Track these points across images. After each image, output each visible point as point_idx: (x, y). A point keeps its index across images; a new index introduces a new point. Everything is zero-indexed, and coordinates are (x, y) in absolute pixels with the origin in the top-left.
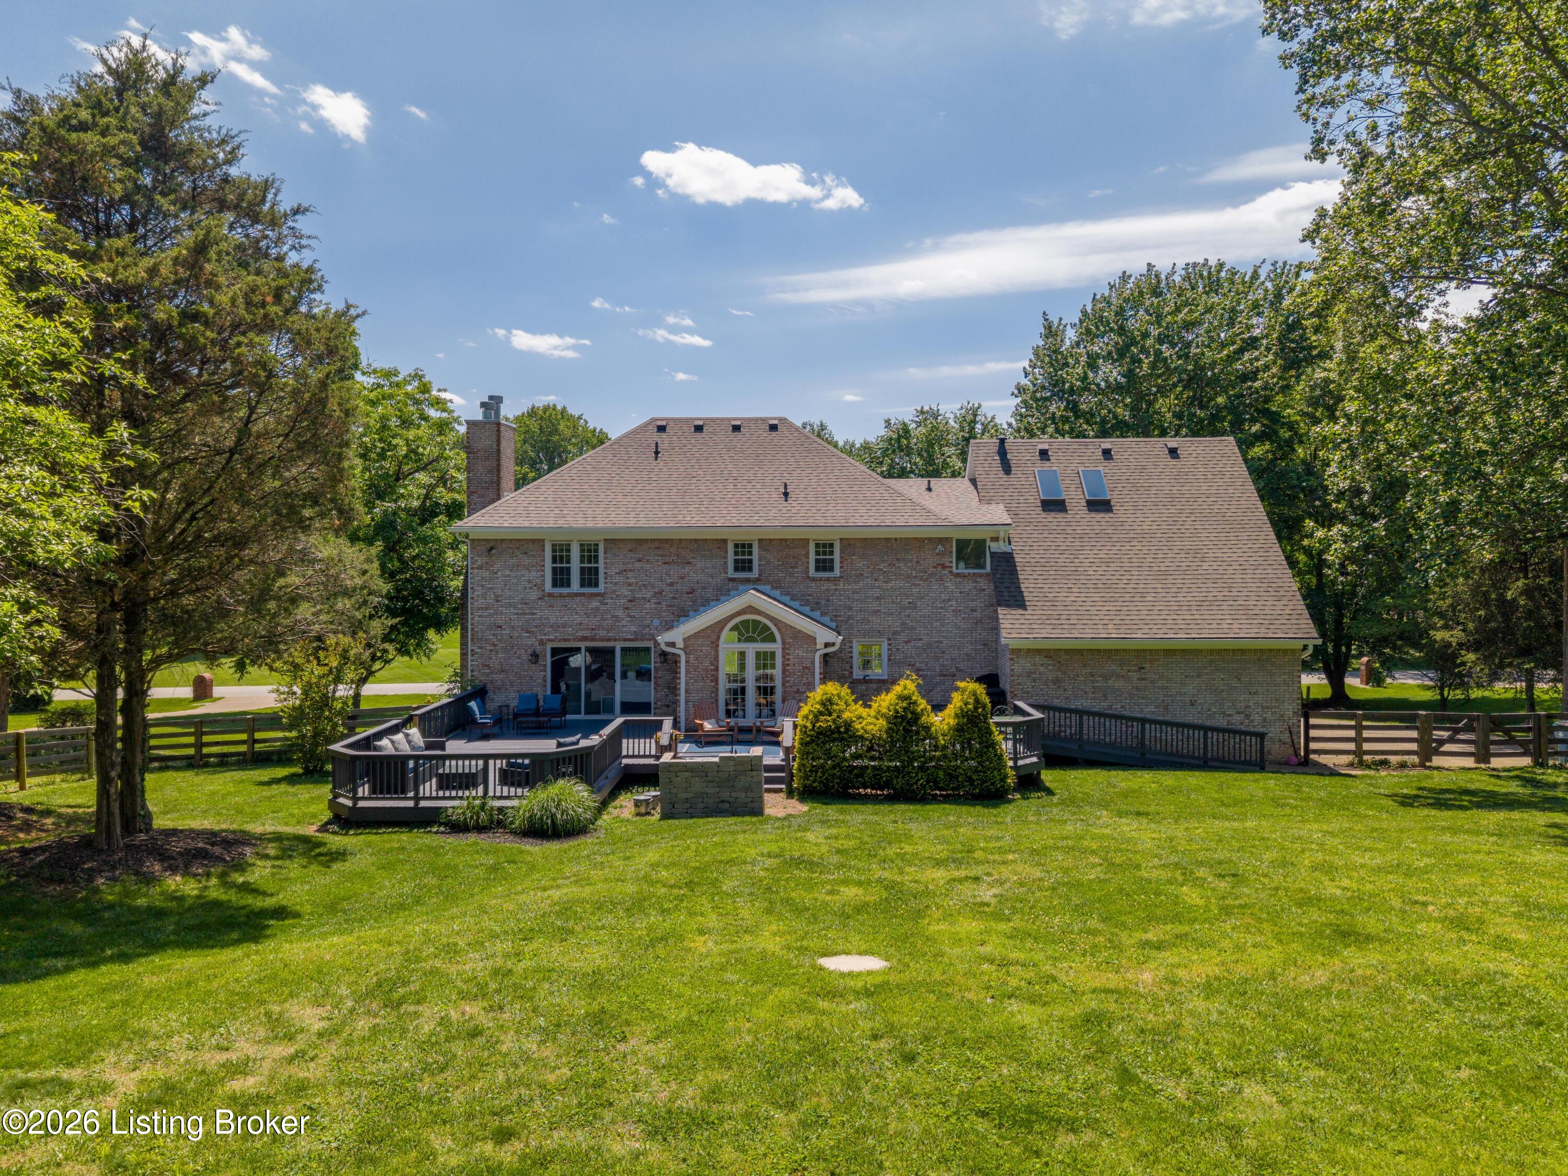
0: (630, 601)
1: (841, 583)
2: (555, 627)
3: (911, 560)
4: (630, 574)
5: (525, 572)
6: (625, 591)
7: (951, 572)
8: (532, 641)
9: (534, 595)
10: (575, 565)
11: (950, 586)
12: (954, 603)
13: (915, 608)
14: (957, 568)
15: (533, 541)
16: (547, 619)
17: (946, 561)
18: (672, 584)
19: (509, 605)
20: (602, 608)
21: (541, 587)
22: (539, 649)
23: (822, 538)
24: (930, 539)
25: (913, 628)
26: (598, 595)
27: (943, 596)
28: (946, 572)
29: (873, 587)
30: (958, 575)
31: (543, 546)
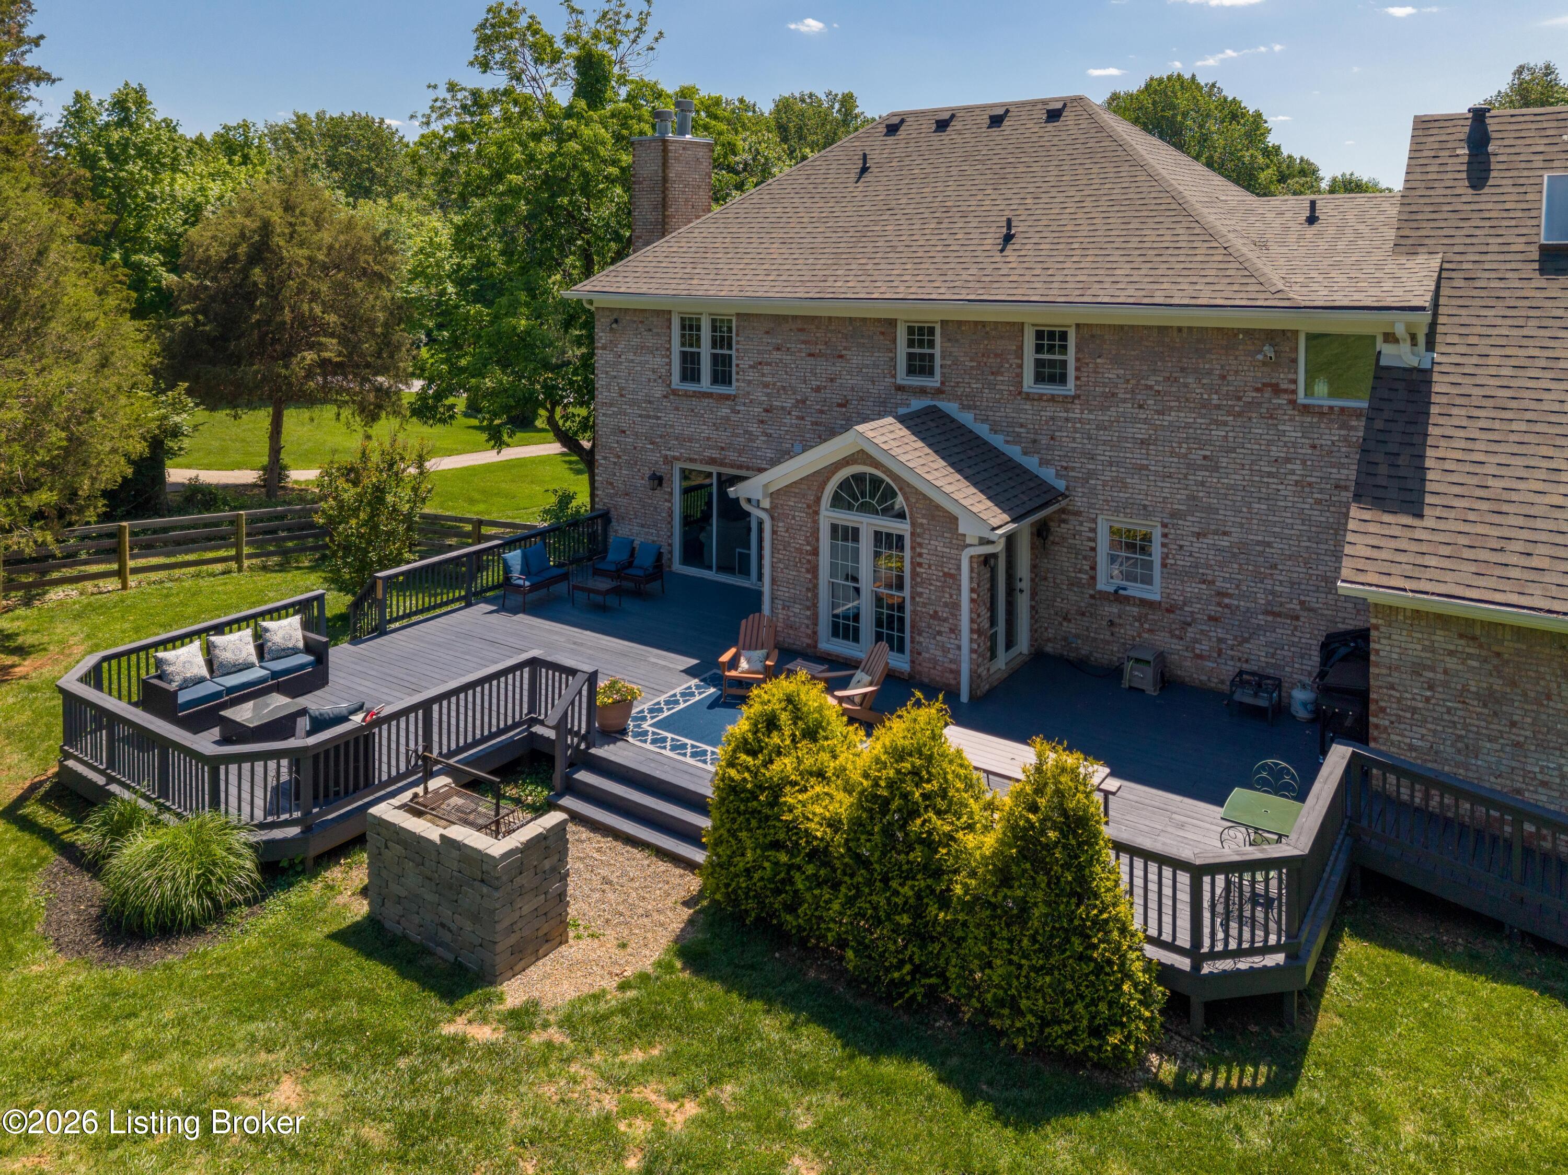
0: (766, 411)
1: (1077, 407)
2: (682, 439)
3: (1209, 373)
4: (766, 370)
5: (649, 357)
6: (759, 395)
7: (1293, 402)
8: (655, 457)
9: (658, 391)
10: (706, 351)
11: (1292, 432)
12: (1297, 467)
13: (1216, 469)
14: (1309, 391)
15: (658, 313)
16: (672, 426)
17: (1282, 379)
18: (818, 390)
19: (633, 403)
20: (734, 417)
21: (666, 379)
22: (662, 469)
23: (1048, 322)
24: (1248, 332)
25: (1210, 510)
26: (727, 397)
27: (1275, 452)
28: (1282, 401)
29: (1136, 420)
30: (1306, 409)
31: (670, 320)
